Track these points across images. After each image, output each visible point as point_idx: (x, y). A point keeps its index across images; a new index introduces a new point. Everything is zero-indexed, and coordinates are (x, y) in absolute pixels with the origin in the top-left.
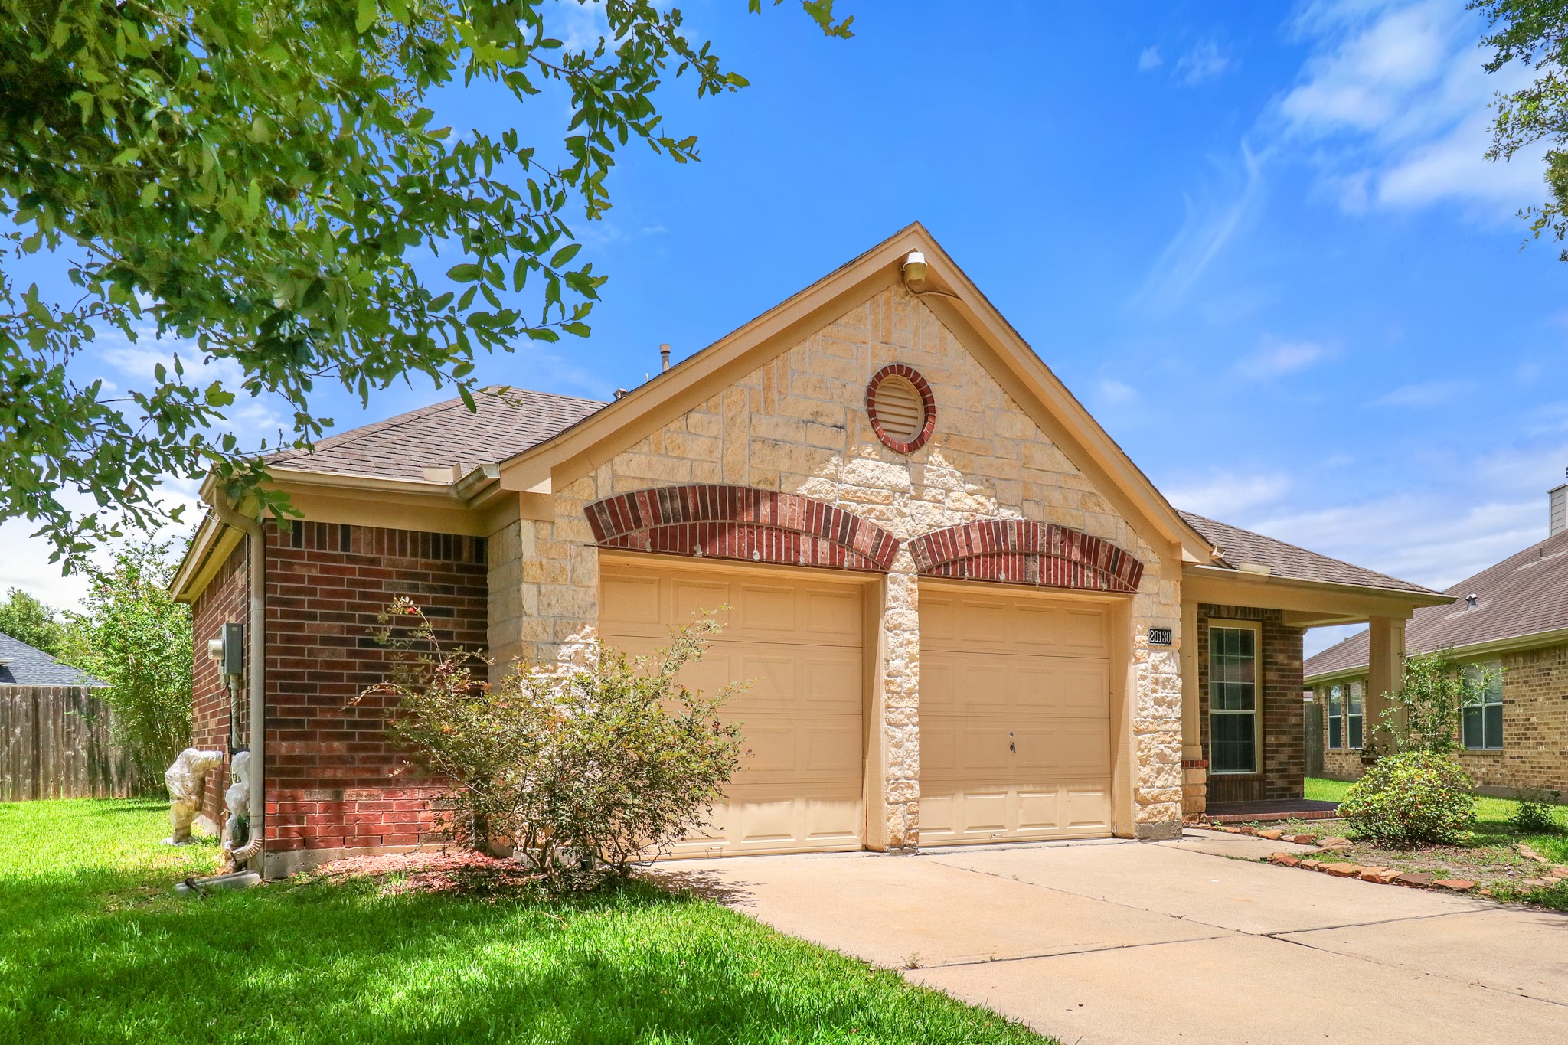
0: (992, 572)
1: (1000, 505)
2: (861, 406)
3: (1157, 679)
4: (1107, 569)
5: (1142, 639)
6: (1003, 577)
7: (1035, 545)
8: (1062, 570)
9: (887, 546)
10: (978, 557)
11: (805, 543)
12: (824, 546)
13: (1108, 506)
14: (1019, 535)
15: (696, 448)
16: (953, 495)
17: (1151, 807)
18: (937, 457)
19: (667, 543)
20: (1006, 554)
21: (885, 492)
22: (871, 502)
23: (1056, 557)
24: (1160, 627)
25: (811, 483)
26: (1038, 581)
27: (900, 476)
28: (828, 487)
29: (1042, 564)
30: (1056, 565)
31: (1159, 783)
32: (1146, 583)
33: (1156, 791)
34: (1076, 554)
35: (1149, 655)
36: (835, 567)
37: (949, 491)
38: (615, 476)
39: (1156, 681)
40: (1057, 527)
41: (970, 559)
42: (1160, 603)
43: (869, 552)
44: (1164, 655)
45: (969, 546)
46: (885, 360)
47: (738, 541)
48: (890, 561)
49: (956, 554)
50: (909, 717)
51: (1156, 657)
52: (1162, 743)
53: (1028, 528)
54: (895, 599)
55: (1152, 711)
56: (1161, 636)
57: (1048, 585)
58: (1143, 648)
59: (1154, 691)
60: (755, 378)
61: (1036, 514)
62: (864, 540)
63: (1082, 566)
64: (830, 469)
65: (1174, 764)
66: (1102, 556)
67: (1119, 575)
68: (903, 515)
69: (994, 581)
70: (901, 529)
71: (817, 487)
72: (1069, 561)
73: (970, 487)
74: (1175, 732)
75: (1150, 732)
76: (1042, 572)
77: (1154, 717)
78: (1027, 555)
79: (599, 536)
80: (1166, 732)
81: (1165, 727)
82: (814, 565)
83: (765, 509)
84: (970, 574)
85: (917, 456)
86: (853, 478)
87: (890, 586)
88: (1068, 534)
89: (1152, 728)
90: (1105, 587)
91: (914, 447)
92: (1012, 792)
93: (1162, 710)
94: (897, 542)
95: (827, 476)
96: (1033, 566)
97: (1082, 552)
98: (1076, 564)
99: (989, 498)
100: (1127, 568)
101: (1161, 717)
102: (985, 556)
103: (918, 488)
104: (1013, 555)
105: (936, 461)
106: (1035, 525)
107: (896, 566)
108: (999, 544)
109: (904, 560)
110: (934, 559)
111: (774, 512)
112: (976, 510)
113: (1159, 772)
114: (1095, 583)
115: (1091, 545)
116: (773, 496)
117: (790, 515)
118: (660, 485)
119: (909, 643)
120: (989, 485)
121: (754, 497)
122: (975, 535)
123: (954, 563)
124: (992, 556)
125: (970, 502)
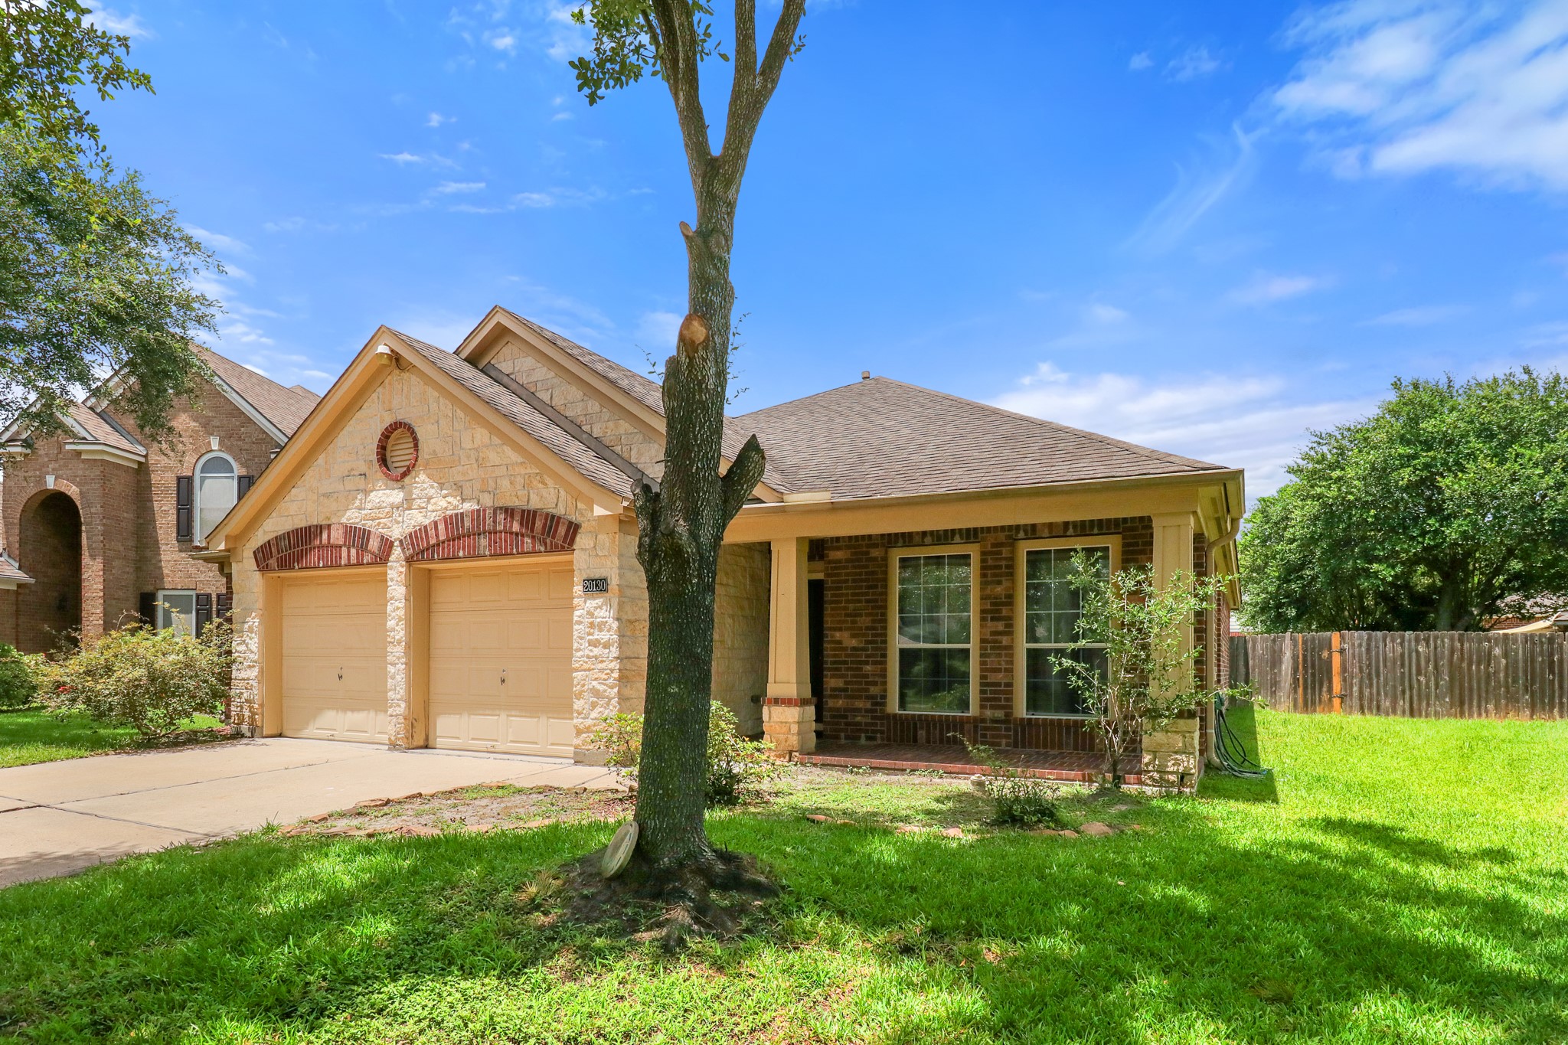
0: (454, 552)
1: (463, 500)
2: (374, 457)
3: (592, 623)
4: (543, 534)
5: (578, 589)
6: (461, 554)
7: (484, 526)
8: (506, 541)
9: (387, 545)
10: (443, 542)
11: (344, 553)
12: (353, 551)
13: (549, 481)
14: (473, 520)
15: (293, 508)
16: (433, 501)
17: (585, 735)
18: (422, 477)
19: (285, 564)
20: (464, 536)
21: (387, 510)
22: (379, 518)
23: (501, 532)
24: (597, 577)
25: (348, 513)
26: (487, 553)
27: (396, 496)
28: (357, 515)
29: (490, 539)
30: (500, 539)
31: (593, 715)
32: (582, 541)
33: (589, 722)
34: (516, 527)
35: (585, 602)
36: (360, 564)
37: (429, 499)
38: (265, 532)
39: (592, 625)
40: (501, 508)
41: (438, 545)
42: (597, 555)
43: (376, 551)
44: (599, 601)
45: (437, 535)
46: (388, 420)
47: (313, 558)
48: (389, 555)
49: (428, 542)
50: (399, 658)
51: (591, 604)
52: (596, 679)
53: (478, 516)
54: (392, 580)
55: (587, 652)
56: (596, 585)
57: (495, 555)
58: (580, 596)
59: (589, 634)
60: (321, 459)
61: (487, 501)
62: (374, 544)
63: (523, 536)
64: (357, 503)
65: (610, 699)
66: (539, 524)
67: (553, 537)
68: (398, 523)
69: (455, 558)
70: (396, 533)
71: (352, 517)
72: (511, 533)
73: (444, 492)
74: (612, 671)
75: (585, 670)
76: (490, 546)
77: (588, 657)
78: (479, 534)
79: (258, 566)
80: (601, 671)
81: (603, 665)
82: (349, 565)
83: (325, 536)
84: (438, 555)
85: (407, 480)
86: (369, 506)
87: (389, 572)
88: (509, 512)
89: (586, 666)
90: (542, 549)
91: (404, 475)
92: (503, 716)
93: (597, 651)
94: (392, 543)
95: (356, 508)
96: (484, 542)
97: (521, 524)
98: (517, 534)
99: (455, 497)
100: (562, 531)
101: (596, 657)
102: (449, 541)
103: (408, 503)
104: (469, 536)
105: (421, 481)
106: (484, 510)
107: (392, 558)
108: (458, 529)
109: (397, 552)
110: (414, 549)
111: (329, 536)
112: (446, 508)
113: (594, 706)
114: (534, 547)
115: (528, 517)
116: (329, 526)
117: (337, 536)
118: (280, 533)
119: (398, 608)
120: (458, 488)
121: (320, 528)
122: (441, 527)
123: (428, 549)
124: (454, 540)
125: (443, 503)
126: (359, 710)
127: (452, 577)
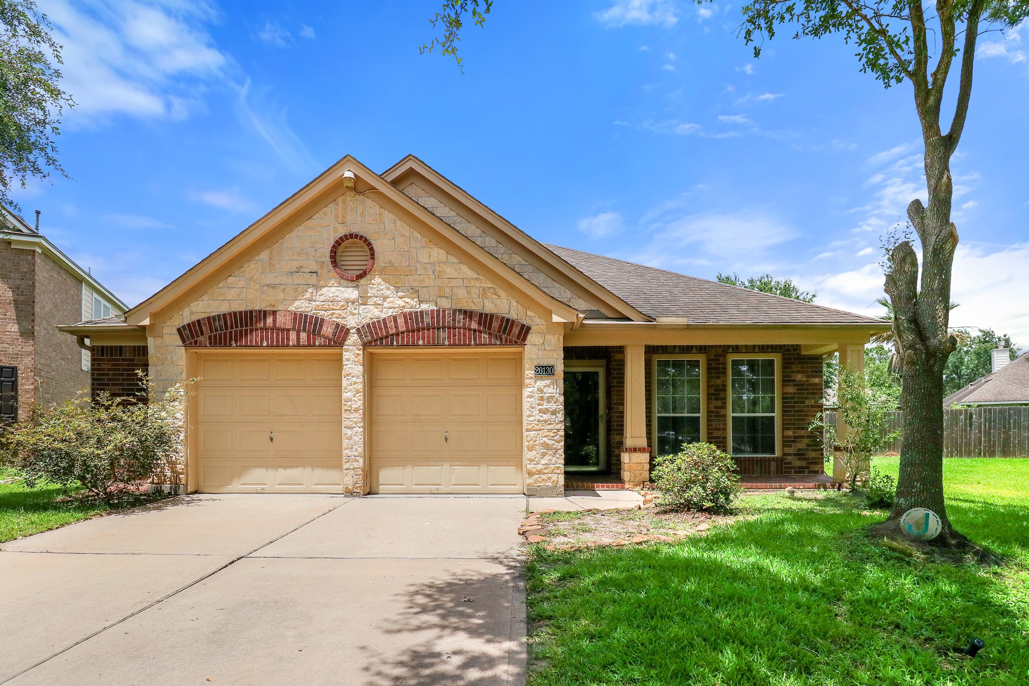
0: (413, 340)
1: (421, 302)
2: (328, 260)
3: (542, 397)
4: (499, 332)
5: (529, 373)
6: (421, 342)
7: (444, 322)
8: (465, 335)
9: (342, 333)
10: (403, 333)
11: (293, 335)
12: (303, 335)
13: (503, 294)
14: (432, 318)
15: (230, 295)
16: (388, 300)
17: (537, 476)
18: (378, 280)
19: (216, 342)
20: (423, 329)
21: (342, 303)
22: (333, 309)
23: (460, 328)
24: (545, 364)
25: (297, 303)
26: (446, 343)
27: (352, 293)
28: (307, 305)
29: (449, 333)
30: (459, 333)
31: (543, 462)
32: (531, 338)
33: (540, 467)
34: (474, 325)
35: (535, 382)
36: (309, 345)
37: (385, 298)
38: (192, 313)
39: (542, 398)
40: (460, 311)
41: (397, 335)
42: (545, 349)
43: (331, 336)
44: (548, 382)
45: (396, 327)
46: (342, 231)
47: (255, 337)
48: (344, 340)
49: (387, 332)
50: (356, 423)
51: (540, 384)
52: (546, 436)
53: (439, 313)
54: (348, 360)
55: (538, 417)
56: (545, 370)
57: (454, 345)
58: (531, 378)
59: (539, 405)
60: (264, 255)
61: (445, 304)
62: (327, 330)
63: (480, 332)
64: (308, 295)
65: (557, 450)
66: (495, 324)
67: (509, 334)
68: (354, 314)
69: (415, 345)
70: (351, 322)
71: (301, 305)
72: (470, 330)
73: (400, 294)
74: (558, 430)
75: (536, 430)
76: (449, 338)
77: (539, 421)
78: (439, 329)
79: (184, 341)
80: (550, 430)
81: (551, 427)
82: (298, 345)
83: (270, 320)
84: (398, 342)
85: (363, 281)
86: (322, 298)
87: (344, 353)
88: (468, 314)
89: (537, 427)
90: (498, 343)
91: (360, 277)
92: (446, 467)
93: (545, 417)
94: (348, 330)
95: (306, 299)
96: (443, 334)
97: (480, 324)
98: (475, 331)
99: (413, 299)
100: (516, 330)
101: (545, 421)
102: (408, 332)
103: (364, 300)
104: (428, 330)
105: (377, 284)
106: (444, 311)
107: (348, 342)
108: (417, 324)
109: (353, 338)
110: (372, 336)
111: (275, 321)
112: (404, 307)
113: (543, 455)
114: (490, 341)
115: (486, 320)
116: (274, 313)
117: (283, 320)
118: (213, 314)
119: (355, 383)
120: (414, 292)
121: (263, 314)
122: (401, 321)
123: (387, 337)
124: (413, 331)
125: (401, 303)
126: (292, 467)
127: (393, 360)
